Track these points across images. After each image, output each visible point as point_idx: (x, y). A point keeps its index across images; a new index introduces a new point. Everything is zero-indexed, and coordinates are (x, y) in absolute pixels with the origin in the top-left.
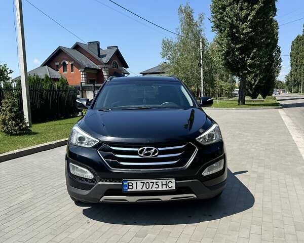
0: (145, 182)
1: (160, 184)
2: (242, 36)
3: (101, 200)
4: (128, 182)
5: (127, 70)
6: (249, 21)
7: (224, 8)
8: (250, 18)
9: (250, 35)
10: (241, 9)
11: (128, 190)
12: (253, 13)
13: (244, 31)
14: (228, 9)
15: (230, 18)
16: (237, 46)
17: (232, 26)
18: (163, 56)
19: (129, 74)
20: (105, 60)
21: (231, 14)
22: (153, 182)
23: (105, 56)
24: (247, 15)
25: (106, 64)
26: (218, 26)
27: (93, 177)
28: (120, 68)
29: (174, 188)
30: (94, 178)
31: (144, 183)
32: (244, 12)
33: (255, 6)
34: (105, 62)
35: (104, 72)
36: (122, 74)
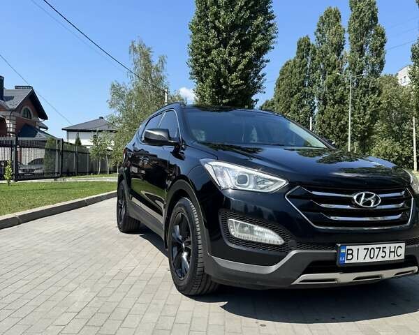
0: (370, 247)
1: (387, 250)
2: (230, 89)
3: (297, 282)
4: (348, 247)
5: (45, 122)
6: (240, 70)
7: (208, 51)
8: (240, 67)
9: (241, 88)
10: (230, 54)
11: (346, 262)
12: (244, 62)
13: (234, 83)
14: (214, 52)
15: (216, 64)
16: (224, 101)
17: (219, 74)
18: (112, 106)
19: (47, 129)
20: (12, 105)
21: (218, 59)
22: (380, 248)
23: (12, 98)
24: (237, 63)
25: (12, 110)
26: (198, 73)
27: (283, 241)
28: (34, 118)
29: (402, 257)
30: (284, 244)
31: (368, 249)
32: (234, 59)
33: (246, 54)
34: (11, 107)
35: (8, 122)
36: (38, 127)
